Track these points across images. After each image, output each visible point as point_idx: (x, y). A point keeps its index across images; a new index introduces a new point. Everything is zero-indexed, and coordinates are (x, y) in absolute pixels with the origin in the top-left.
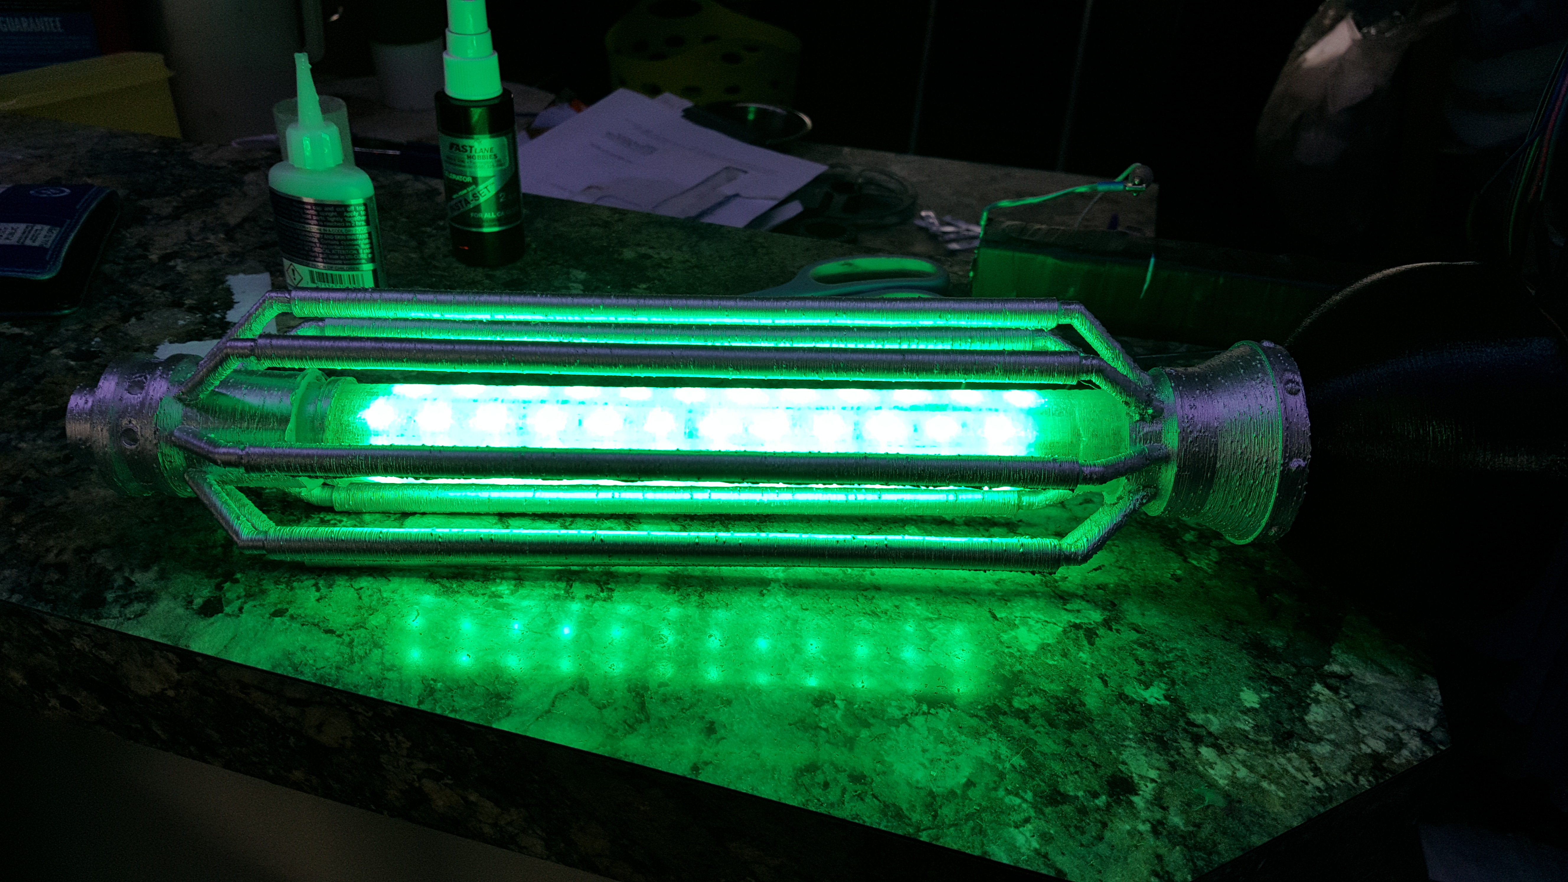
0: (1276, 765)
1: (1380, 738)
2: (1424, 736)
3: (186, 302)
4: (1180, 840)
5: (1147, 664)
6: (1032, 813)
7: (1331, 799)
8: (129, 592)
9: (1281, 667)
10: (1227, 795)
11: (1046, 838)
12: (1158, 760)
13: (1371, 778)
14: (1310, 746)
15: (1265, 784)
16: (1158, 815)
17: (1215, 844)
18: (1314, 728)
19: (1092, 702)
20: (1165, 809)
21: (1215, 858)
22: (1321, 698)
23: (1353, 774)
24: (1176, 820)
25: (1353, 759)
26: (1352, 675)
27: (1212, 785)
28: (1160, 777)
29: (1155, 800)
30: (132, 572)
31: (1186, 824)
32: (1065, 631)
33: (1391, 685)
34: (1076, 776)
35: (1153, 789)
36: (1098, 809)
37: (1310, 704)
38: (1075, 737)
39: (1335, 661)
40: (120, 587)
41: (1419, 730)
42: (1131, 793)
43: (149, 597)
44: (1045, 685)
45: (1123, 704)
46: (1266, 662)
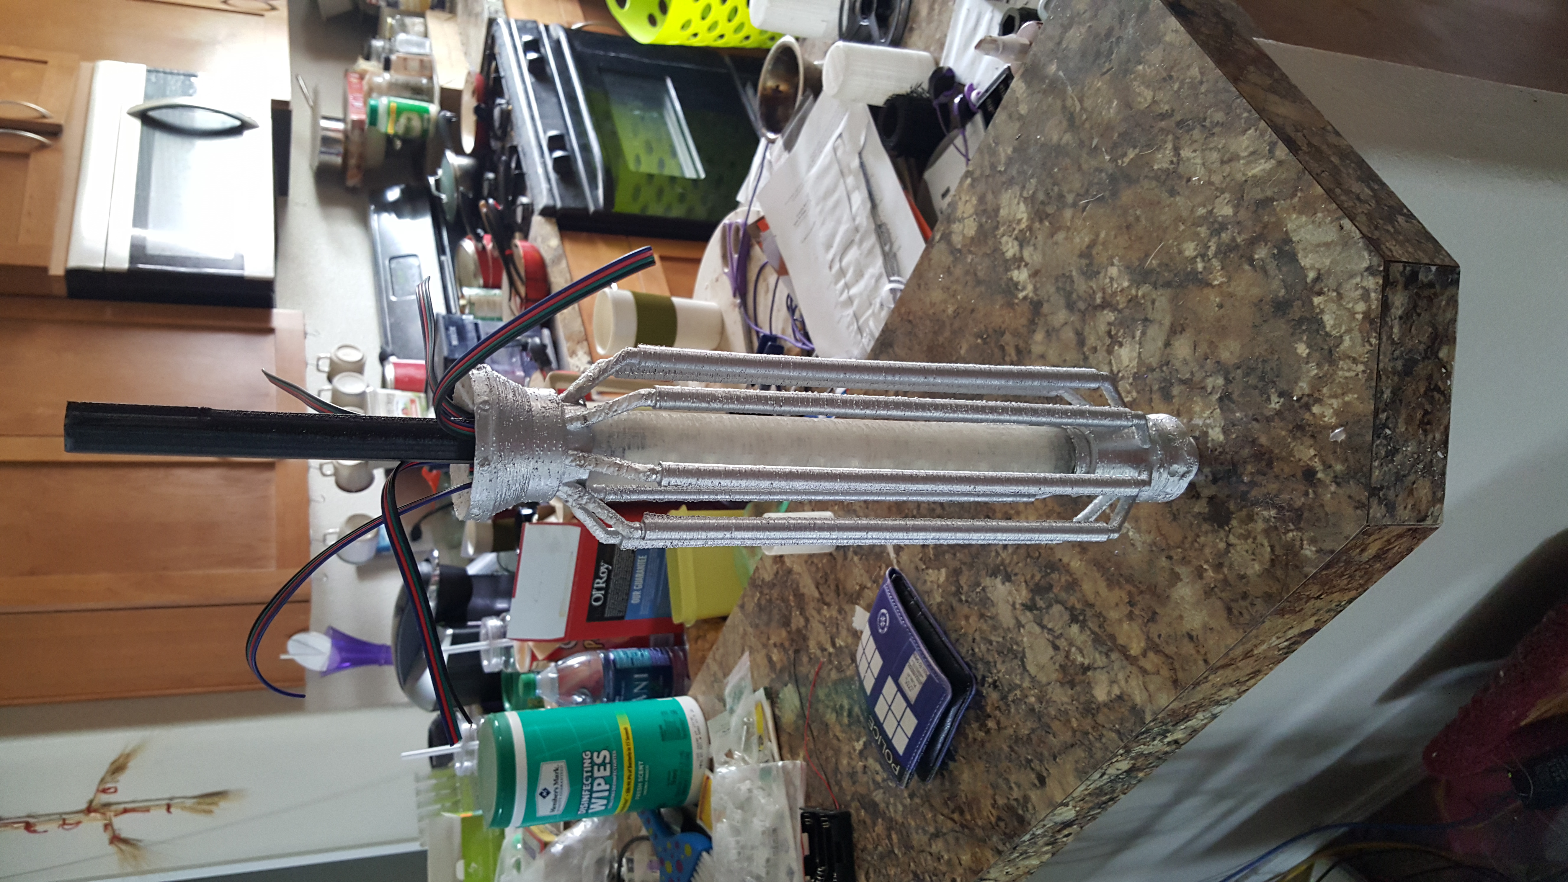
0: (1341, 380)
1: (1358, 300)
2: (1371, 271)
4: (1348, 476)
5: (1258, 385)
6: (1299, 534)
7: (1371, 370)
9: (1295, 308)
11: (1313, 541)
12: (1308, 440)
13: (1374, 333)
14: (1342, 347)
16: (1331, 473)
18: (1334, 332)
19: (1263, 440)
20: (1330, 467)
22: (1321, 306)
23: (1367, 342)
25: (1360, 331)
29: (1324, 466)
31: (1343, 466)
32: (1221, 408)
34: (1294, 492)
37: (1321, 318)
38: (1275, 470)
41: (1367, 270)
44: (1244, 453)
45: (1272, 424)
46: (1288, 314)
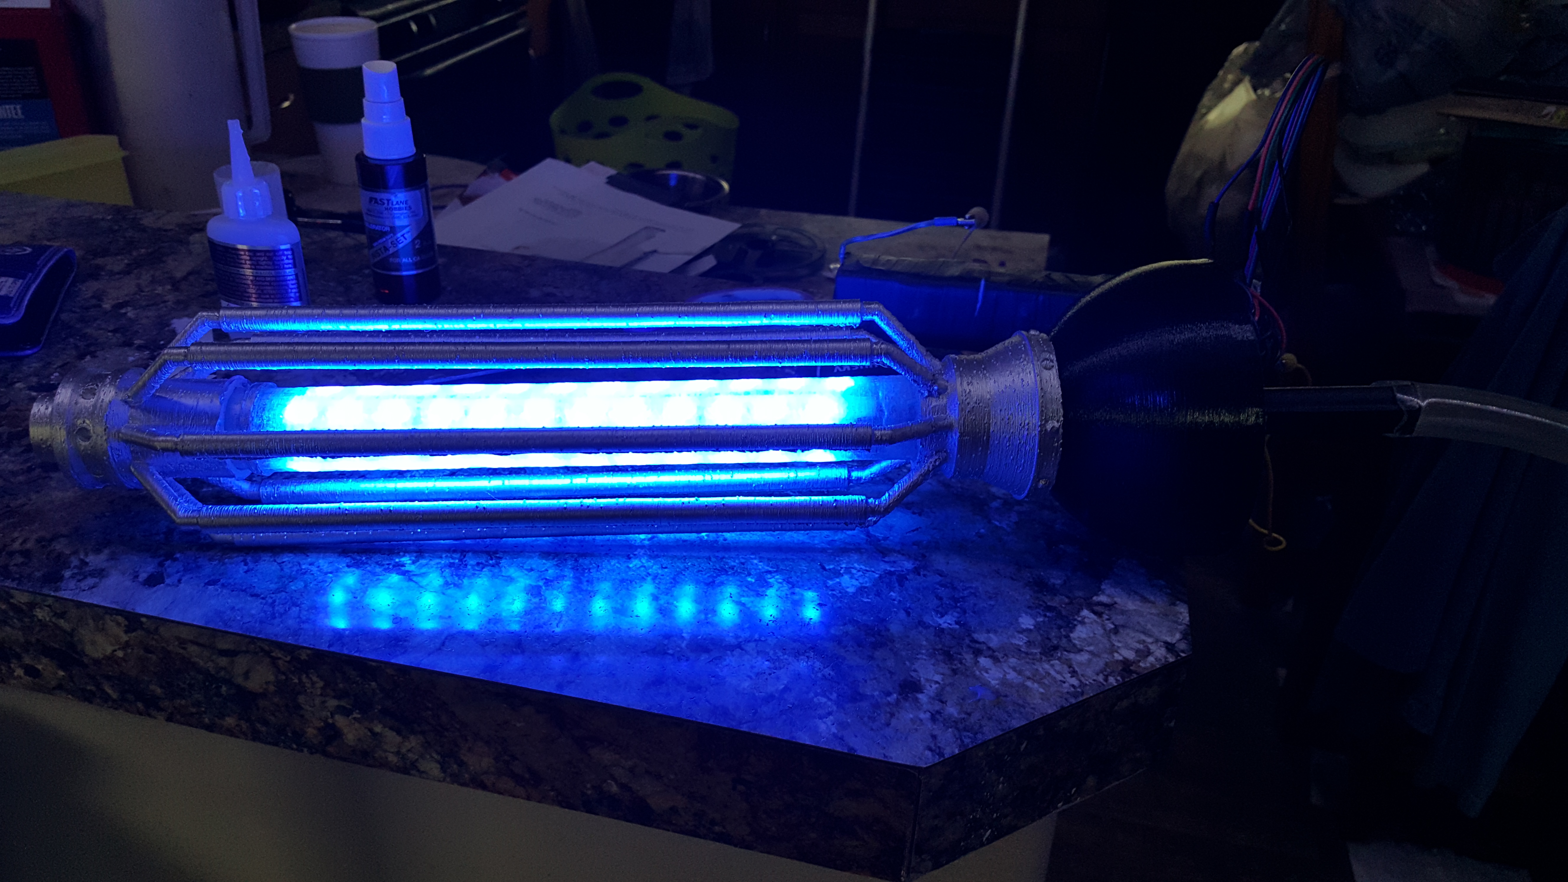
0: (1040, 669)
1: (1132, 649)
2: (1170, 647)
3: (135, 342)
4: (953, 724)
5: (945, 599)
6: (835, 708)
7: (1082, 693)
8: (83, 571)
9: (1057, 599)
10: (997, 694)
11: (842, 725)
12: (944, 668)
13: (1119, 678)
14: (1072, 656)
15: (1029, 683)
16: (937, 706)
17: (981, 726)
18: (1076, 642)
19: (895, 628)
20: (943, 702)
21: (979, 736)
22: (1086, 620)
23: (1104, 675)
24: (952, 710)
25: (1106, 664)
26: (1116, 603)
27: (985, 685)
28: (943, 680)
29: (937, 696)
30: (86, 555)
31: (959, 713)
32: (881, 577)
33: (1148, 610)
34: (874, 681)
35: (936, 688)
36: (889, 704)
37: (1076, 625)
38: (877, 654)
39: (1103, 593)
40: (75, 567)
41: (1166, 643)
42: (917, 692)
43: (100, 573)
44: (858, 617)
45: (920, 629)
46: (1045, 595)
